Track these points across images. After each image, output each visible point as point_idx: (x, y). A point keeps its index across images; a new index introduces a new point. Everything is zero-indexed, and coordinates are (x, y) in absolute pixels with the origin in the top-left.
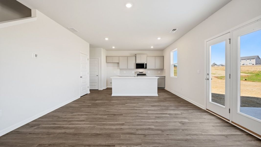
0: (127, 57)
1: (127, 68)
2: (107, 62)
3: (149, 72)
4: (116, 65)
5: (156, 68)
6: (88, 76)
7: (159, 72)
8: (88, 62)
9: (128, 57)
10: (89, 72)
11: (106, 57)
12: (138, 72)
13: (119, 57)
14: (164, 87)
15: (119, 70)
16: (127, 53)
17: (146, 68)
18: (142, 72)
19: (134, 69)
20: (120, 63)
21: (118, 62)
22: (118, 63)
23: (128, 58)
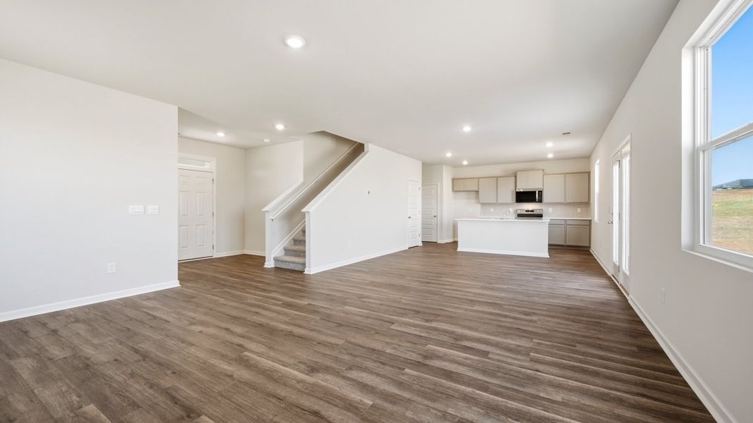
0: (495, 179)
1: (494, 202)
2: (454, 191)
3: (550, 210)
4: (473, 194)
5: (567, 201)
6: (420, 216)
7: (579, 210)
8: (420, 193)
9: (497, 177)
10: (421, 210)
11: (453, 180)
12: (523, 210)
13: (478, 178)
14: (588, 245)
15: (479, 205)
16: (496, 171)
17: (540, 201)
18: (532, 211)
19: (512, 203)
20: (480, 192)
21: (476, 189)
22: (477, 192)
23: (497, 180)
